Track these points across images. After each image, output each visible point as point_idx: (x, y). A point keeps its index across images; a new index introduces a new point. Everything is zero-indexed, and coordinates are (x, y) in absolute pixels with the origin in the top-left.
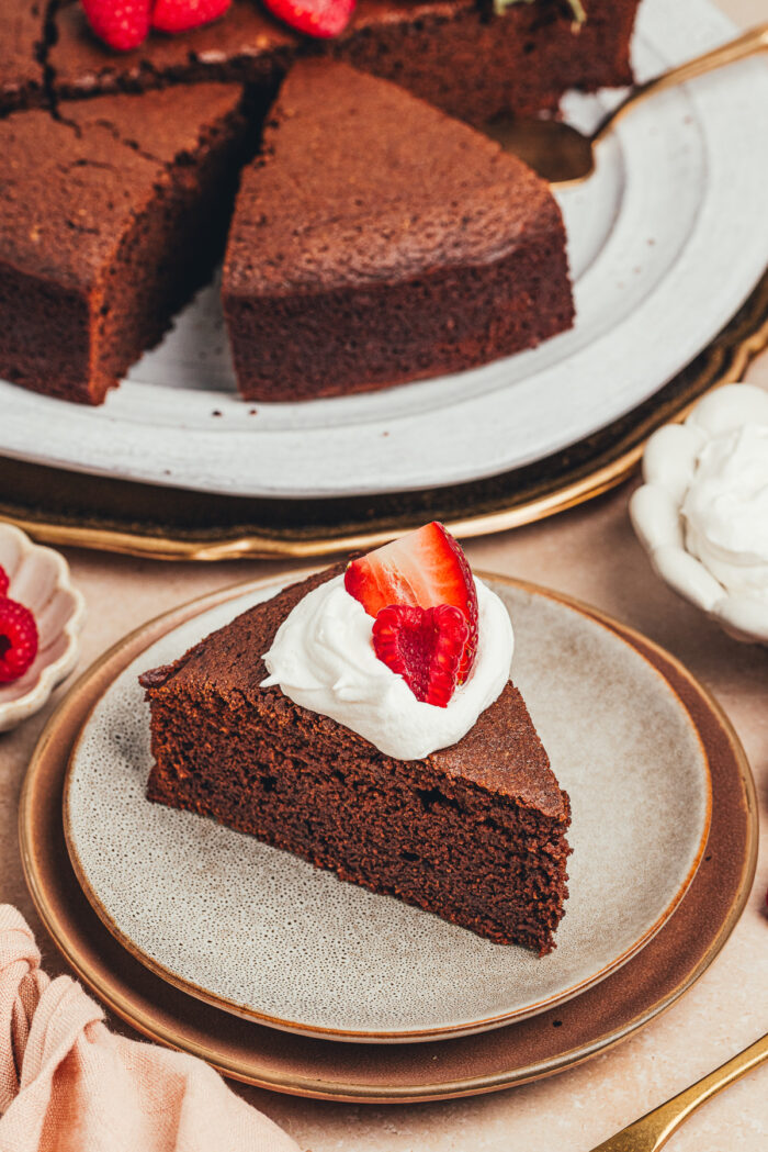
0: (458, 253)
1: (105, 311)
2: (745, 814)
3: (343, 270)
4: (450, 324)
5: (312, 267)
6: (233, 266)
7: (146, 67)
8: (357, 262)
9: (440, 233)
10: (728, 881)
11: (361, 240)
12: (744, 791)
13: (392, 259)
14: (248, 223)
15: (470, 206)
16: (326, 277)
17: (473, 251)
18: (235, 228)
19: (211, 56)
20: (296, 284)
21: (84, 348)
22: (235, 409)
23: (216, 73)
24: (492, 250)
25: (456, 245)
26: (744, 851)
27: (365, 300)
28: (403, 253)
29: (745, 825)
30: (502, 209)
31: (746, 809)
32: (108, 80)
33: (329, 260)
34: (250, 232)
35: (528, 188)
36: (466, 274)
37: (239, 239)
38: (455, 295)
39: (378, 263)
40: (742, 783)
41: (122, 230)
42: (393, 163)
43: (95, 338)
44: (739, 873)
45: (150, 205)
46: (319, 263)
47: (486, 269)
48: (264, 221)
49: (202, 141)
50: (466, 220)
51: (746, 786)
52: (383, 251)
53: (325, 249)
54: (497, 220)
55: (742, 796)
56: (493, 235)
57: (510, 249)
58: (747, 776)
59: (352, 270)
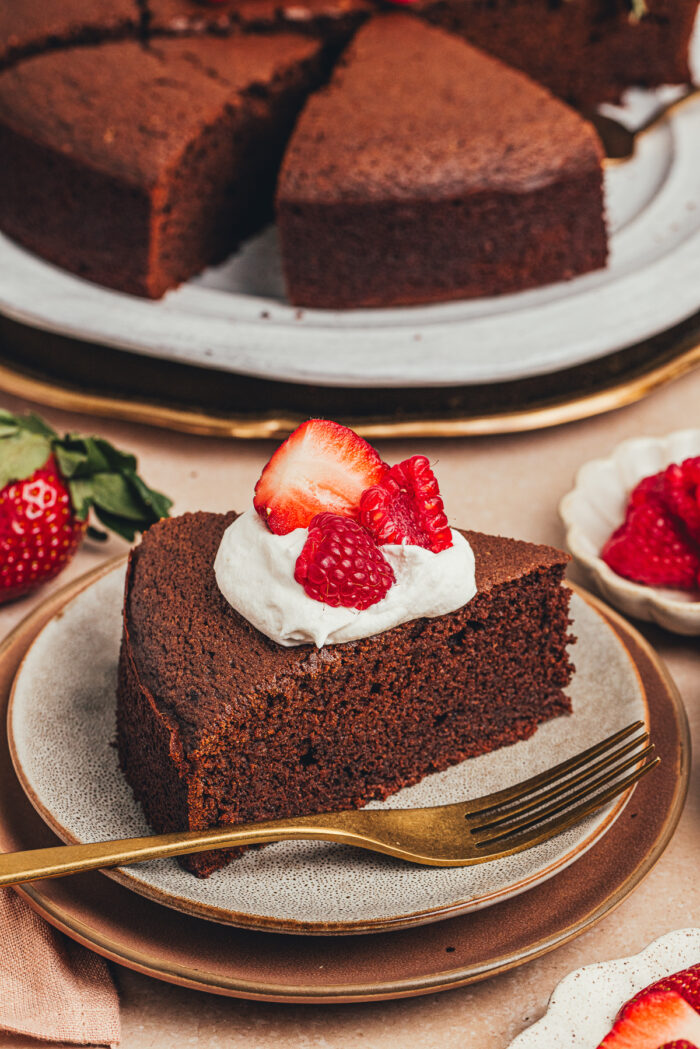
0: (499, 178)
1: (167, 209)
2: (676, 776)
3: (389, 184)
4: (488, 246)
5: (362, 179)
6: (289, 174)
7: (235, 18)
8: (403, 178)
9: (484, 158)
10: (647, 836)
11: (410, 158)
12: (679, 756)
13: (436, 177)
14: (306, 137)
15: (515, 137)
16: (374, 190)
17: (514, 178)
18: (295, 141)
19: (296, 13)
20: (345, 194)
21: (145, 241)
22: (282, 313)
23: (297, 27)
24: (531, 179)
25: (498, 170)
26: (667, 810)
27: (409, 214)
28: (448, 173)
29: (674, 786)
30: (545, 143)
31: (678, 772)
32: (199, 26)
33: (377, 174)
34: (307, 146)
35: (571, 129)
36: (507, 198)
37: (297, 150)
38: (493, 218)
39: (423, 179)
40: (679, 749)
41: (190, 136)
42: (448, 96)
43: (156, 235)
44: (658, 829)
45: (220, 120)
46: (367, 176)
47: (525, 196)
48: (321, 138)
49: (276, 78)
50: (510, 149)
51: (682, 751)
52: (429, 170)
53: (374, 163)
54: (539, 152)
55: (677, 759)
56: (532, 165)
57: (548, 180)
58: (685, 741)
59: (398, 184)
